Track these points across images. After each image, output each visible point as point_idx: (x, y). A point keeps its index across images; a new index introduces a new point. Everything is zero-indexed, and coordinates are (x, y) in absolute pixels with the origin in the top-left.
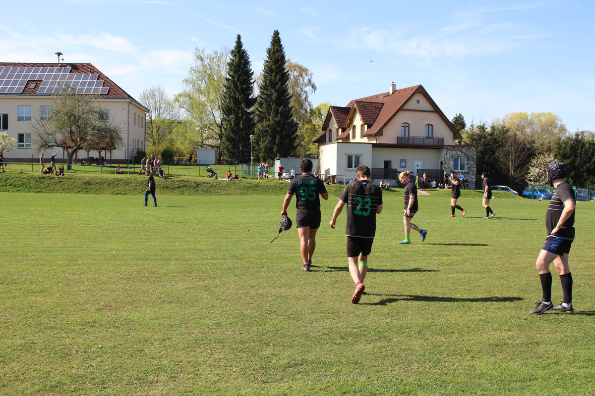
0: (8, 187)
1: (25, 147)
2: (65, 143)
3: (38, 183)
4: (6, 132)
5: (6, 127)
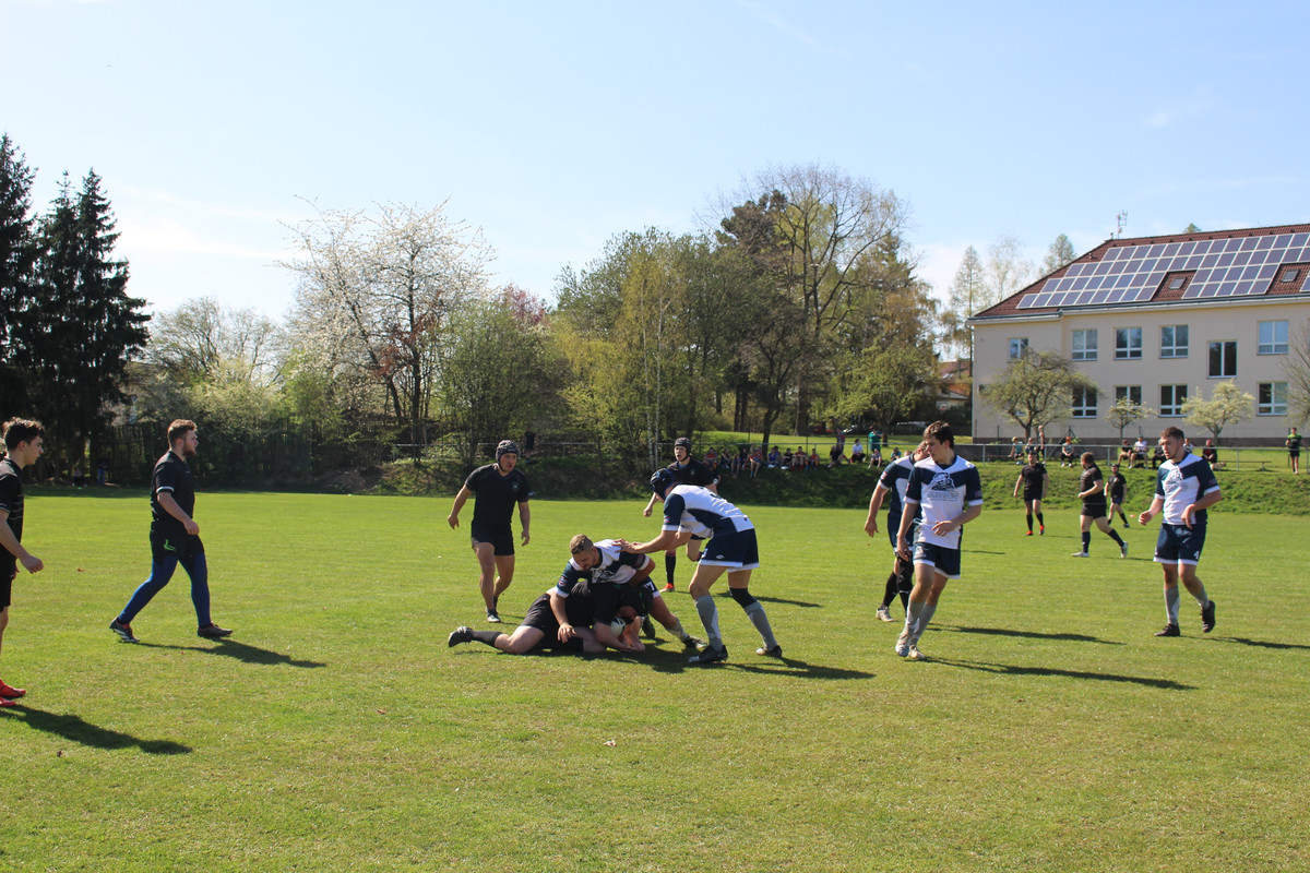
0: (1233, 501)
1: (1273, 412)
3: (1300, 493)
4: (1231, 381)
5: (1231, 370)
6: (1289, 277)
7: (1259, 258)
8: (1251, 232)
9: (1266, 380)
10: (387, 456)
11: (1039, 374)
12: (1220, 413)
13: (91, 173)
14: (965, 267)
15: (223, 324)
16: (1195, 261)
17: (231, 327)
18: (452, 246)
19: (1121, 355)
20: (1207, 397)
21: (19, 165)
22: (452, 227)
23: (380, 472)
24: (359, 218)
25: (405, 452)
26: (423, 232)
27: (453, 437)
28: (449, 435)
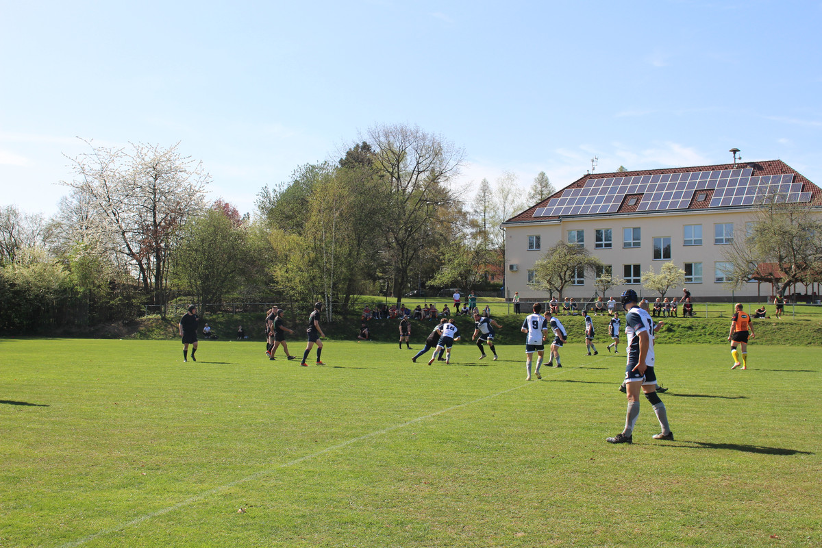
1: (693, 281)
2: (771, 274)
5: (667, 255)
6: (701, 197)
7: (681, 186)
8: (675, 171)
9: (688, 261)
10: (142, 314)
11: (568, 258)
12: (665, 282)
14: (481, 191)
15: (21, 224)
16: (642, 187)
17: (26, 226)
18: (183, 173)
19: (598, 246)
20: (657, 272)
22: (183, 160)
23: (138, 324)
24: (120, 154)
25: (152, 310)
26: (163, 163)
27: (180, 300)
28: (178, 299)
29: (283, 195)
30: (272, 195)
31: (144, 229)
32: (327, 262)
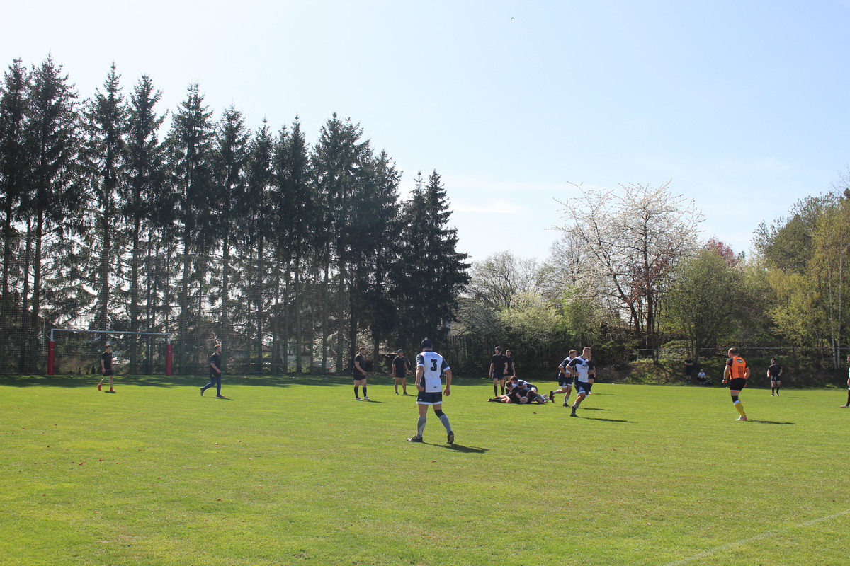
10: (634, 358)
13: (434, 173)
15: (516, 269)
17: (521, 271)
18: (674, 212)
21: (392, 170)
22: (674, 200)
23: (630, 368)
24: (610, 196)
25: (644, 355)
26: (653, 204)
27: (673, 344)
28: (671, 342)
29: (783, 231)
30: (770, 232)
31: (636, 272)
32: (833, 303)
